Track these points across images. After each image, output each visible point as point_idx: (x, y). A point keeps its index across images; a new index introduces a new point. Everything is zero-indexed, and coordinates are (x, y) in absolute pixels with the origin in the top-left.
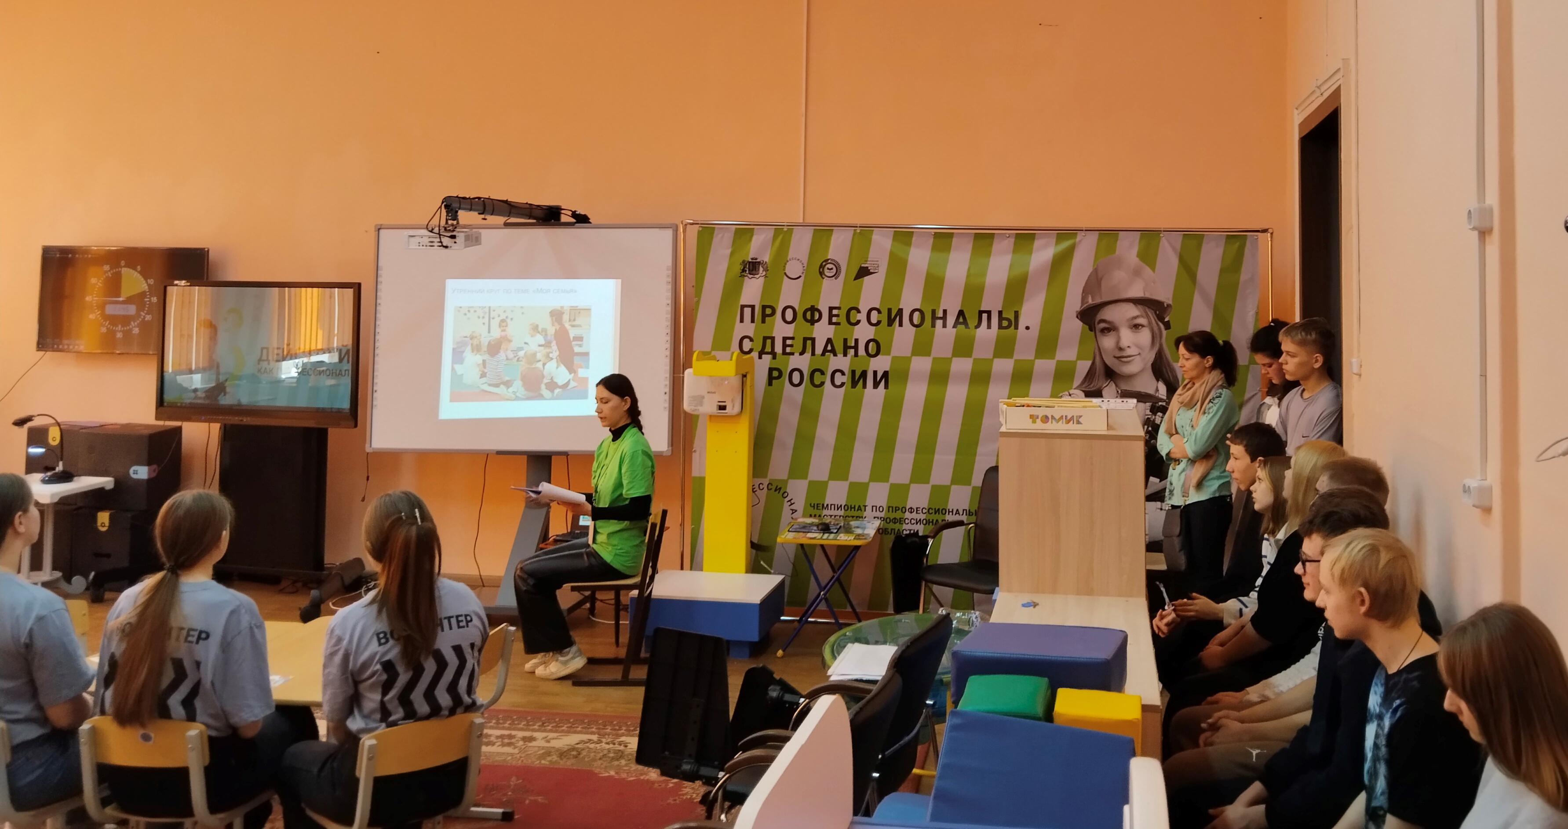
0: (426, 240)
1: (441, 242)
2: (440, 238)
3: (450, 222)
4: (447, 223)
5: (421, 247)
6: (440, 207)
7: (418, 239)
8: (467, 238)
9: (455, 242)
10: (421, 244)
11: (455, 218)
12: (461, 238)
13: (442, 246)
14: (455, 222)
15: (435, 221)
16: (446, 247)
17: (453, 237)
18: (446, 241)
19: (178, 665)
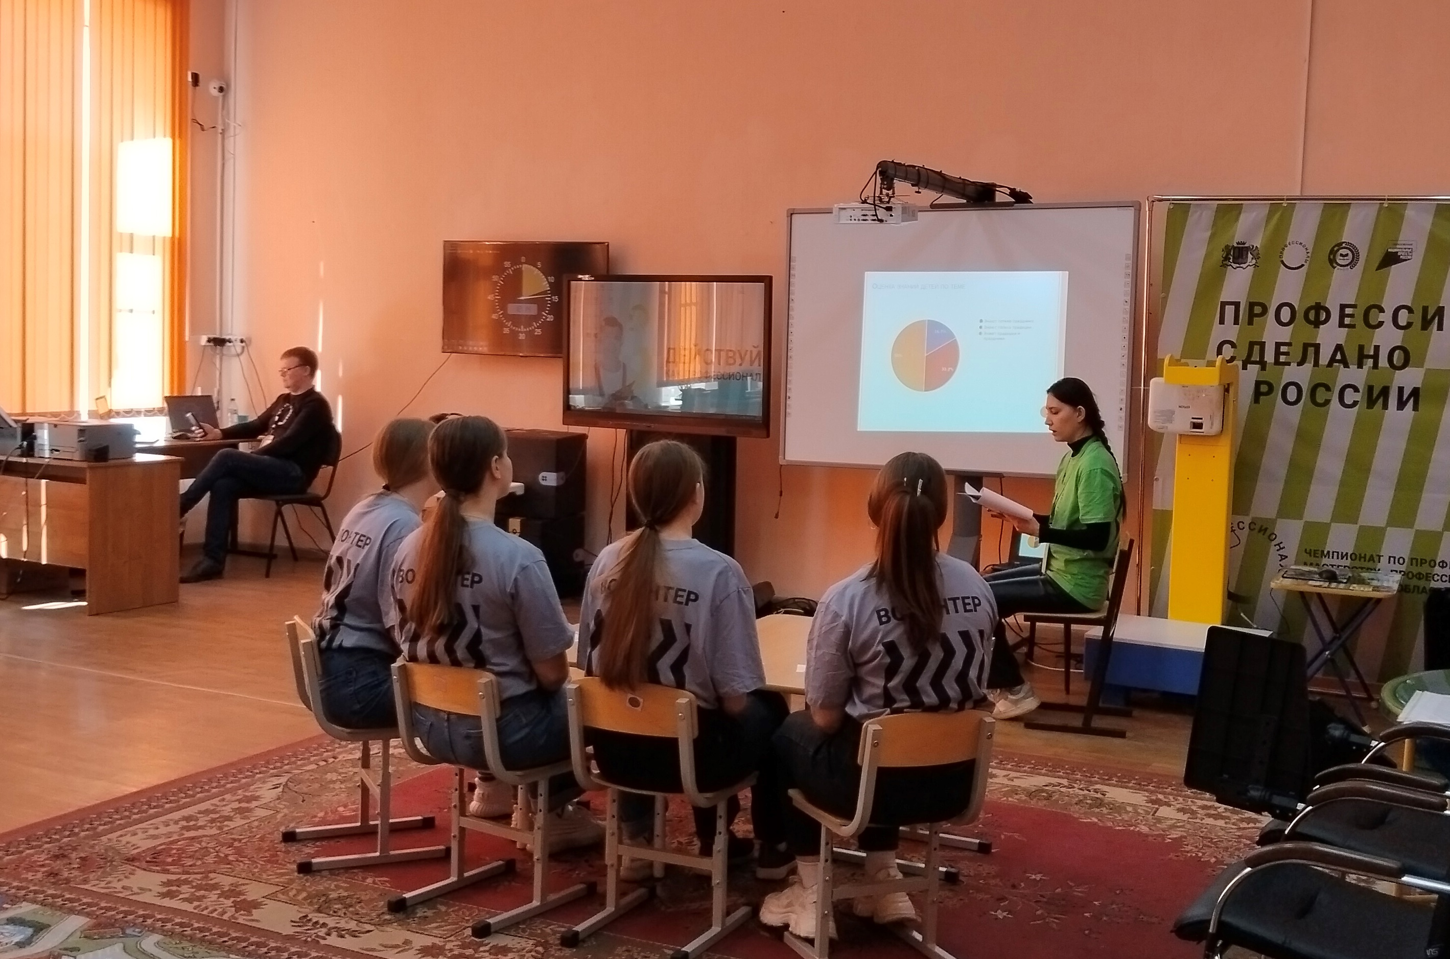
0: (858, 214)
1: (876, 215)
2: (875, 210)
3: (885, 191)
4: (881, 193)
5: (853, 222)
6: (875, 173)
7: (850, 212)
8: (905, 210)
9: (891, 215)
10: (853, 218)
11: (890, 187)
12: (897, 212)
13: (879, 220)
14: (890, 192)
15: (869, 192)
16: (881, 221)
17: (889, 209)
18: (881, 213)
19: (667, 627)
